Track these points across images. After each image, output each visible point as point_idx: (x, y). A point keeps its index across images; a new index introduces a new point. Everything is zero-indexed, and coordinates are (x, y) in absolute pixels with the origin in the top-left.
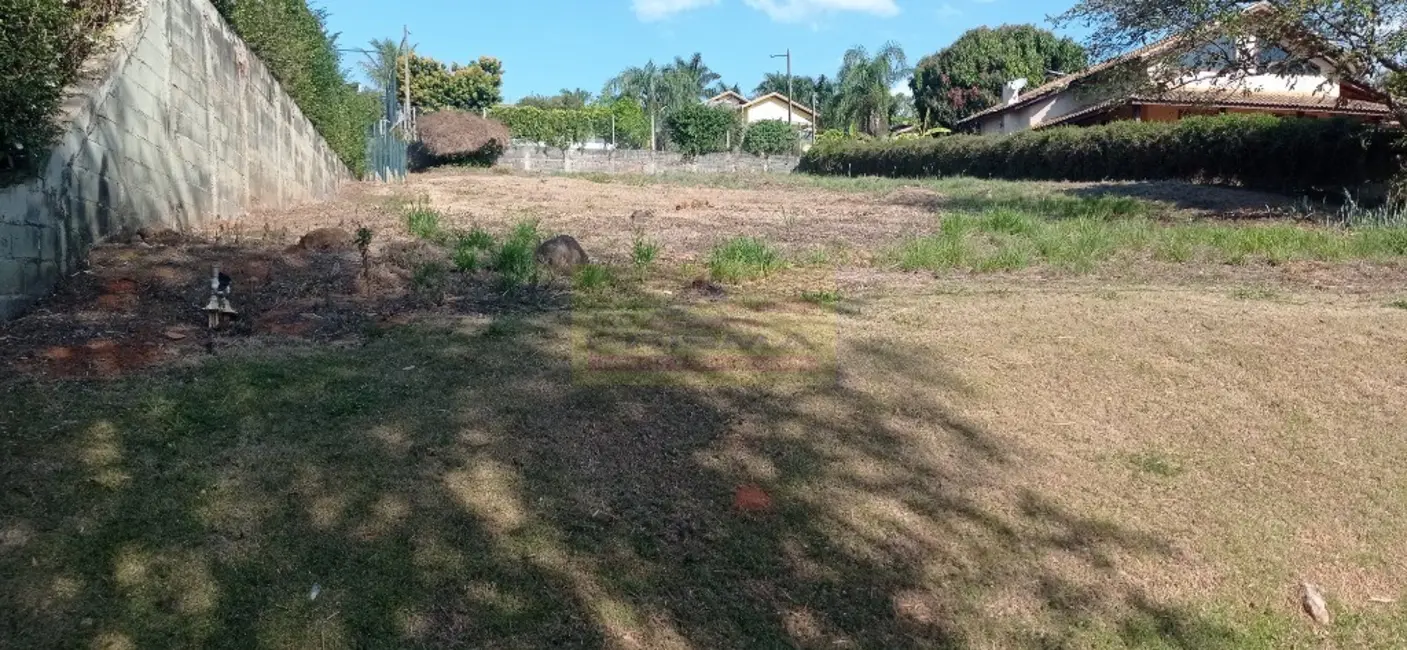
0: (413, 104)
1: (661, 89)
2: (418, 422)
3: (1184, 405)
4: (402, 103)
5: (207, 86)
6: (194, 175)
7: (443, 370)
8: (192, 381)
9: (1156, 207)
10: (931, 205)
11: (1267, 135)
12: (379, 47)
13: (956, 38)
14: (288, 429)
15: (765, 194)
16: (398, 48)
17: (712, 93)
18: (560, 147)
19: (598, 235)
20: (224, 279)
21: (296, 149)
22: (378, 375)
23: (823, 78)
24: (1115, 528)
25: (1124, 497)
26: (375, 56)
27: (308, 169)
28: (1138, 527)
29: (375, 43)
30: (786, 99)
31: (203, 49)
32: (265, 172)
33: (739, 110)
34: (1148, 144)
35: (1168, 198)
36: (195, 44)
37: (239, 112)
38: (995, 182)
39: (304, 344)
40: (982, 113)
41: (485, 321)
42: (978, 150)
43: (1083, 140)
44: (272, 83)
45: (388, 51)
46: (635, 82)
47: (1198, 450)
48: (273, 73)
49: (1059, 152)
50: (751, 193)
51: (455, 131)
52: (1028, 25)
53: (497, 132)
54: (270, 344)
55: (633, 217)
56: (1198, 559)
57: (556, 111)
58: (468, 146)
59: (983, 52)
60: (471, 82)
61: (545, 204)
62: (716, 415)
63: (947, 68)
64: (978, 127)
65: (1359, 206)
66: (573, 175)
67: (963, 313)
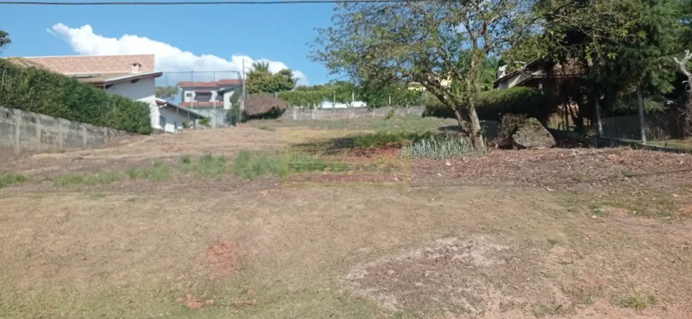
18: (310, 108)
51: (258, 104)
58: (263, 110)
60: (276, 81)
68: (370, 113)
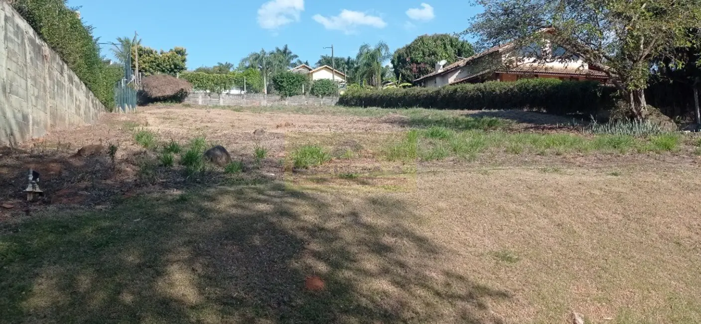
0: (140, 71)
1: (269, 63)
2: (142, 250)
3: (519, 226)
4: (134, 70)
5: (27, 69)
6: (20, 116)
7: (155, 220)
8: (17, 231)
9: (507, 122)
10: (403, 123)
11: (556, 88)
12: (121, 41)
13: (413, 40)
14: (71, 256)
15: (322, 118)
16: (131, 41)
17: (294, 65)
18: (218, 93)
19: (237, 143)
20: (36, 175)
21: (76, 97)
22: (120, 224)
23: (349, 58)
24: (489, 290)
25: (492, 274)
26: (119, 46)
27: (83, 107)
28: (498, 288)
29: (120, 40)
30: (332, 69)
31: (25, 49)
32: (58, 111)
33: (309, 74)
34: (503, 91)
35: (513, 118)
36: (20, 47)
37: (45, 81)
38: (432, 110)
39: (80, 208)
40: (427, 76)
41: (177, 193)
42: (424, 95)
43: (473, 90)
44: (63, 64)
45: (126, 44)
46: (256, 59)
47: (526, 249)
48: (63, 60)
49: (462, 96)
50: (315, 117)
51: (163, 85)
52: (446, 34)
53: (184, 85)
54: (62, 209)
55: (254, 133)
56: (526, 303)
57: (215, 75)
58: (169, 92)
59: (426, 46)
60: (170, 60)
61: (209, 125)
62: (296, 239)
63: (409, 54)
64: (424, 83)
65: (597, 123)
66: (223, 108)
67: (416, 183)
68: (283, 101)
